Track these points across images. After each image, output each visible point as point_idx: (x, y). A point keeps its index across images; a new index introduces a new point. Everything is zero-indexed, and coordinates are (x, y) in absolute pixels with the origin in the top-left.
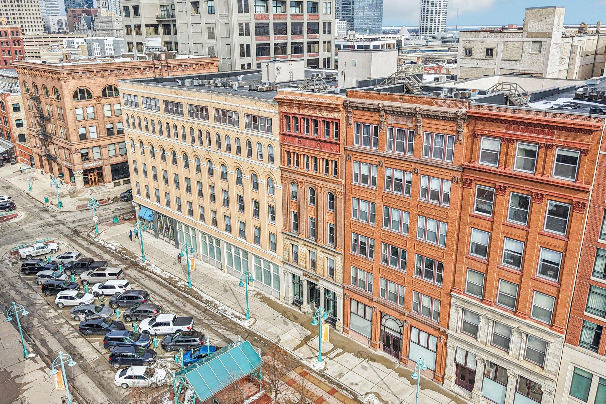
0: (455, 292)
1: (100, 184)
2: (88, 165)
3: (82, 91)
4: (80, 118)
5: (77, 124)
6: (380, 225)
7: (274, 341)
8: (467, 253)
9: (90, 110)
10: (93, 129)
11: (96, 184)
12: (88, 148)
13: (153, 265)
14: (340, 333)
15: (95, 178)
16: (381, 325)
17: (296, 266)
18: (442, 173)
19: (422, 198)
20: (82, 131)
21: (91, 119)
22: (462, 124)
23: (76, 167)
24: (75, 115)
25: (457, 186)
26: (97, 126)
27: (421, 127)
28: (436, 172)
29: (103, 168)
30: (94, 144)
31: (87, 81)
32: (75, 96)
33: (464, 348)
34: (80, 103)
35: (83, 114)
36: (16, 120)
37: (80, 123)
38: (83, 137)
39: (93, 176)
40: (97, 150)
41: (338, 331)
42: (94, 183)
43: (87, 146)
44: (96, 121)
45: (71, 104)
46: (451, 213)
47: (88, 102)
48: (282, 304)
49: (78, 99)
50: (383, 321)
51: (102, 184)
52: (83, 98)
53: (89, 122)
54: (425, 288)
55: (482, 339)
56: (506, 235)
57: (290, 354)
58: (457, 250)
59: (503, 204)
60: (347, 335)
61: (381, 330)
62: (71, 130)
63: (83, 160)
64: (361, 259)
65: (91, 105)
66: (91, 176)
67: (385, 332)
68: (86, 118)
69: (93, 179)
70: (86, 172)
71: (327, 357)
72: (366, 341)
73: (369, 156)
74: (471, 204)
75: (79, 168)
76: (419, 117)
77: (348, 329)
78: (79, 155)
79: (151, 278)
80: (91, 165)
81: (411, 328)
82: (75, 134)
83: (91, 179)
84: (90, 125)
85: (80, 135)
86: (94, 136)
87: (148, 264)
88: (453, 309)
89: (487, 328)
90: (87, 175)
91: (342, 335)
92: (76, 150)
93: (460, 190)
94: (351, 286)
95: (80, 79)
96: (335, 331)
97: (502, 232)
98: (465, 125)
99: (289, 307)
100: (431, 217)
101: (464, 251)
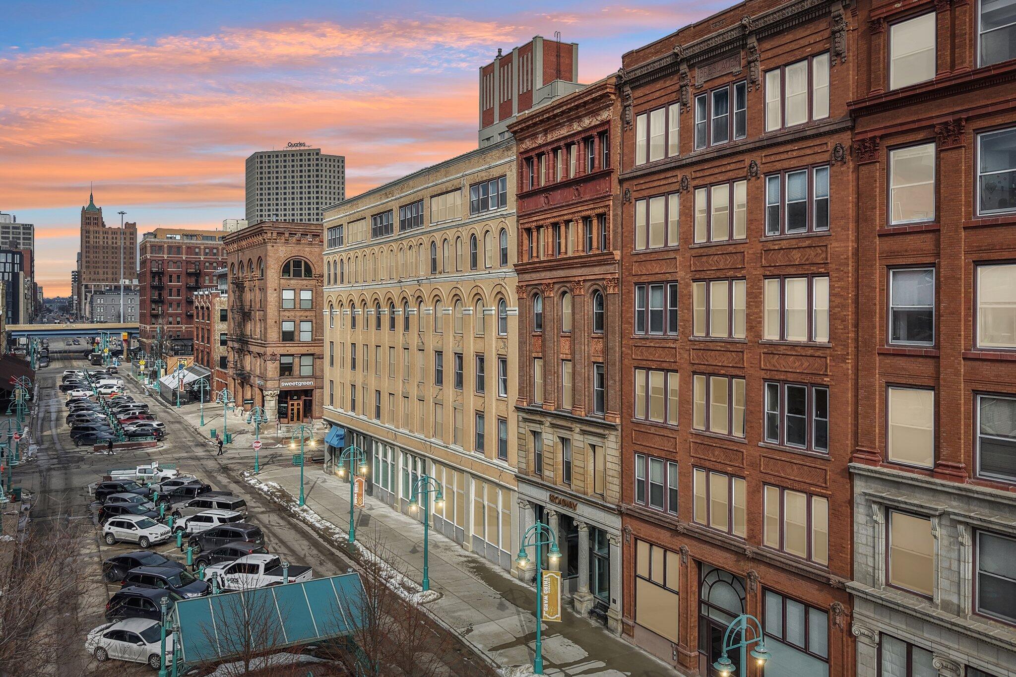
0: (861, 460)
1: (305, 420)
2: (288, 384)
3: (297, 264)
4: (288, 305)
5: (282, 313)
6: (687, 331)
7: (457, 631)
8: (881, 340)
9: (306, 295)
10: (306, 326)
11: (298, 419)
12: (293, 355)
13: (311, 512)
14: (618, 637)
15: (298, 409)
16: (700, 602)
17: (539, 481)
18: (808, 151)
19: (771, 234)
20: (288, 327)
21: (306, 310)
22: (842, 11)
23: (269, 384)
24: (281, 300)
25: (844, 168)
26: (314, 321)
27: (758, 63)
28: (795, 154)
29: (314, 392)
30: (304, 350)
31: (307, 249)
32: (286, 270)
33: (901, 634)
34: (292, 282)
35: (294, 300)
36: (221, 334)
37: (287, 313)
38: (288, 337)
39: (297, 404)
40: (307, 361)
41: (612, 631)
42: (295, 418)
43: (292, 350)
44: (313, 314)
45: (277, 281)
46: (835, 244)
47: (305, 282)
48: (512, 579)
49: (289, 276)
50: (705, 590)
51: (308, 420)
52: (297, 274)
53: (302, 313)
54: (789, 471)
55: (947, 597)
56: (976, 257)
57: (479, 657)
58: (856, 340)
59: (958, 171)
60: (630, 639)
61: (701, 618)
62: (270, 322)
63: (282, 374)
64: (653, 430)
65: (309, 287)
66: (293, 405)
67: (710, 622)
68: (298, 306)
69: (295, 411)
70: (284, 396)
71: (562, 671)
72: (669, 652)
73: (662, 176)
74: (881, 204)
75: (274, 386)
76: (752, 41)
77: (631, 623)
78: (277, 364)
79: (295, 527)
80: (293, 384)
81: (763, 595)
82: (276, 329)
83: (292, 410)
84: (302, 318)
85: (284, 333)
86: (306, 337)
87: (304, 511)
88: (860, 515)
89: (954, 555)
90: (286, 403)
91: (619, 639)
92: (274, 355)
93: (851, 177)
94: (637, 504)
95: (297, 244)
96: (606, 632)
97: (966, 253)
98: (849, 14)
99: (525, 585)
100: (792, 271)
101: (873, 336)
